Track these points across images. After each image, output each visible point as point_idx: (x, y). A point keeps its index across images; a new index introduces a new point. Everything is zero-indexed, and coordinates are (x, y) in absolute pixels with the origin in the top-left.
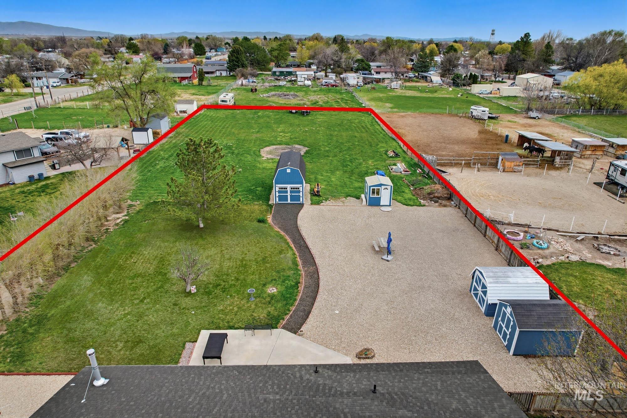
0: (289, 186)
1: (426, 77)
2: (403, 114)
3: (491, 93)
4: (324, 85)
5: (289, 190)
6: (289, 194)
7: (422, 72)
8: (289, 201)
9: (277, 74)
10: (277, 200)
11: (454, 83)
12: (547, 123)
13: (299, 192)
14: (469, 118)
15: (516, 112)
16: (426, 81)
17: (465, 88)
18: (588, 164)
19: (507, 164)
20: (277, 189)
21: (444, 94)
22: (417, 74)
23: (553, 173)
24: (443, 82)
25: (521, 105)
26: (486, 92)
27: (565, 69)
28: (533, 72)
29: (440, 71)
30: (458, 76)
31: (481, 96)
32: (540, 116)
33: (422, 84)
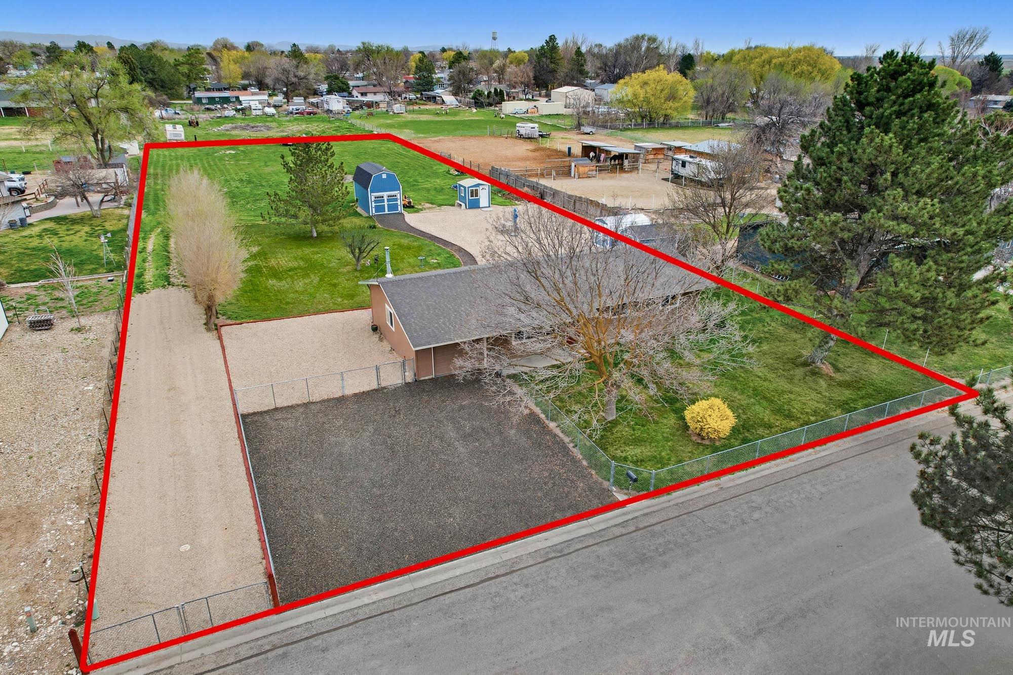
0: (385, 194)
1: (435, 97)
2: (436, 139)
3: (527, 112)
4: (296, 113)
5: (385, 198)
6: (386, 203)
7: (425, 91)
8: (387, 212)
9: (204, 101)
10: (374, 212)
11: (475, 103)
12: (603, 137)
13: (396, 200)
14: (516, 138)
15: (566, 129)
16: (435, 102)
17: (492, 108)
18: (653, 167)
19: (581, 169)
20: (373, 199)
21: (469, 116)
22: (419, 96)
23: (625, 175)
24: (460, 102)
25: (568, 123)
26: (521, 112)
27: (603, 82)
28: (568, 84)
29: (451, 89)
30: (479, 93)
31: (517, 116)
32: (593, 130)
33: (431, 107)
